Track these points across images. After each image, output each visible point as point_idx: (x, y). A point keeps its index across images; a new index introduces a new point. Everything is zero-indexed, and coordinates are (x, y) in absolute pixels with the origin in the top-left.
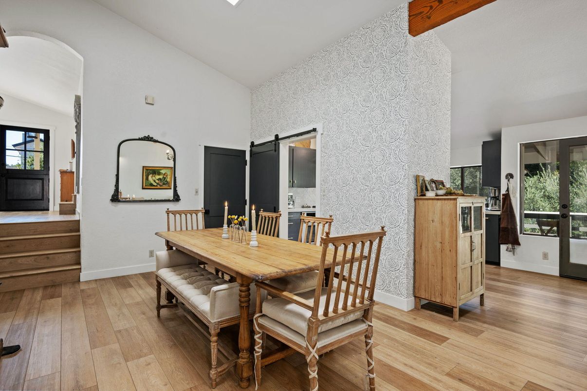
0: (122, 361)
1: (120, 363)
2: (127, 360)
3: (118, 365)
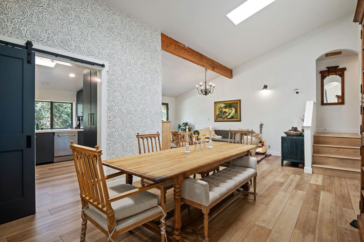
0: (273, 232)
1: (275, 232)
2: (271, 231)
3: (277, 231)
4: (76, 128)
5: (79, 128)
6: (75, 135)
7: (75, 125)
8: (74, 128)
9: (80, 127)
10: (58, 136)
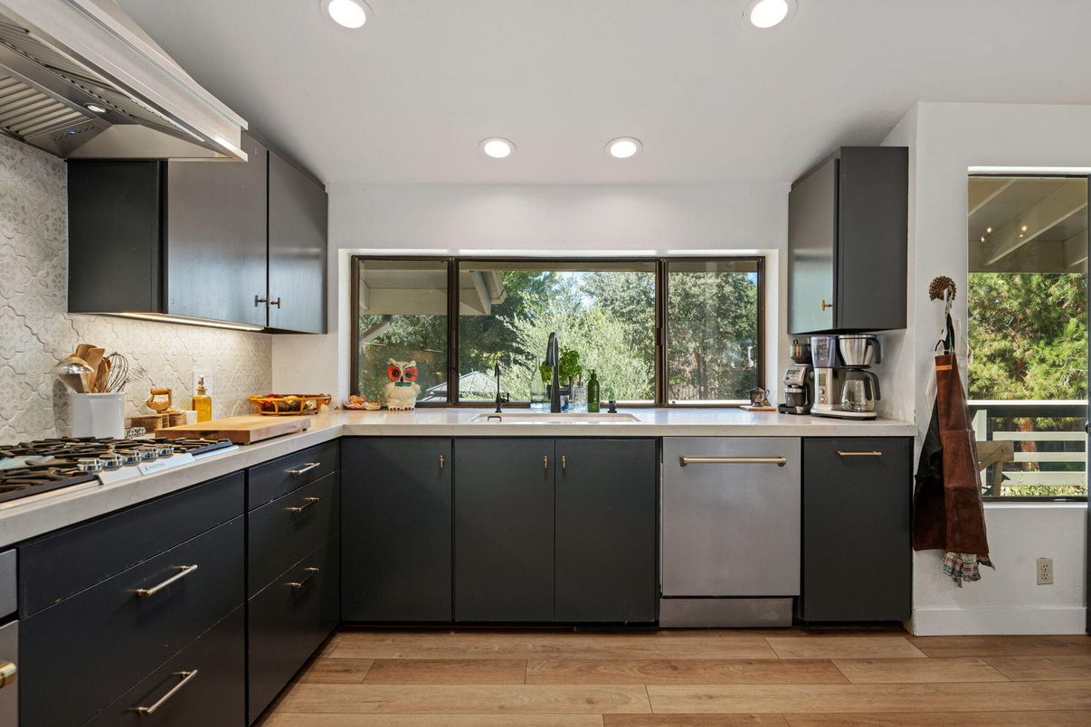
4: (783, 409)
5: (807, 412)
6: (781, 464)
7: (776, 389)
8: (775, 405)
9: (811, 402)
10: (683, 464)
